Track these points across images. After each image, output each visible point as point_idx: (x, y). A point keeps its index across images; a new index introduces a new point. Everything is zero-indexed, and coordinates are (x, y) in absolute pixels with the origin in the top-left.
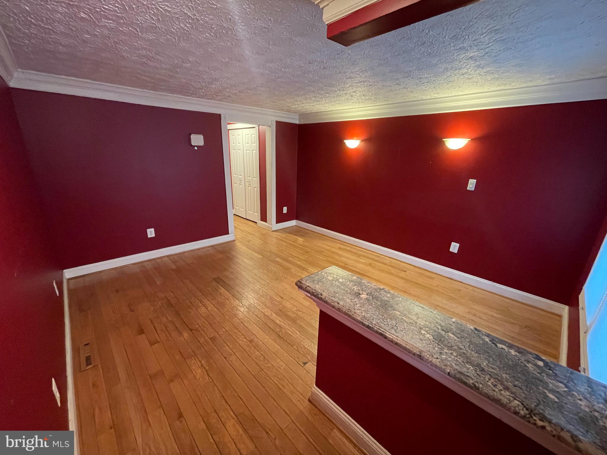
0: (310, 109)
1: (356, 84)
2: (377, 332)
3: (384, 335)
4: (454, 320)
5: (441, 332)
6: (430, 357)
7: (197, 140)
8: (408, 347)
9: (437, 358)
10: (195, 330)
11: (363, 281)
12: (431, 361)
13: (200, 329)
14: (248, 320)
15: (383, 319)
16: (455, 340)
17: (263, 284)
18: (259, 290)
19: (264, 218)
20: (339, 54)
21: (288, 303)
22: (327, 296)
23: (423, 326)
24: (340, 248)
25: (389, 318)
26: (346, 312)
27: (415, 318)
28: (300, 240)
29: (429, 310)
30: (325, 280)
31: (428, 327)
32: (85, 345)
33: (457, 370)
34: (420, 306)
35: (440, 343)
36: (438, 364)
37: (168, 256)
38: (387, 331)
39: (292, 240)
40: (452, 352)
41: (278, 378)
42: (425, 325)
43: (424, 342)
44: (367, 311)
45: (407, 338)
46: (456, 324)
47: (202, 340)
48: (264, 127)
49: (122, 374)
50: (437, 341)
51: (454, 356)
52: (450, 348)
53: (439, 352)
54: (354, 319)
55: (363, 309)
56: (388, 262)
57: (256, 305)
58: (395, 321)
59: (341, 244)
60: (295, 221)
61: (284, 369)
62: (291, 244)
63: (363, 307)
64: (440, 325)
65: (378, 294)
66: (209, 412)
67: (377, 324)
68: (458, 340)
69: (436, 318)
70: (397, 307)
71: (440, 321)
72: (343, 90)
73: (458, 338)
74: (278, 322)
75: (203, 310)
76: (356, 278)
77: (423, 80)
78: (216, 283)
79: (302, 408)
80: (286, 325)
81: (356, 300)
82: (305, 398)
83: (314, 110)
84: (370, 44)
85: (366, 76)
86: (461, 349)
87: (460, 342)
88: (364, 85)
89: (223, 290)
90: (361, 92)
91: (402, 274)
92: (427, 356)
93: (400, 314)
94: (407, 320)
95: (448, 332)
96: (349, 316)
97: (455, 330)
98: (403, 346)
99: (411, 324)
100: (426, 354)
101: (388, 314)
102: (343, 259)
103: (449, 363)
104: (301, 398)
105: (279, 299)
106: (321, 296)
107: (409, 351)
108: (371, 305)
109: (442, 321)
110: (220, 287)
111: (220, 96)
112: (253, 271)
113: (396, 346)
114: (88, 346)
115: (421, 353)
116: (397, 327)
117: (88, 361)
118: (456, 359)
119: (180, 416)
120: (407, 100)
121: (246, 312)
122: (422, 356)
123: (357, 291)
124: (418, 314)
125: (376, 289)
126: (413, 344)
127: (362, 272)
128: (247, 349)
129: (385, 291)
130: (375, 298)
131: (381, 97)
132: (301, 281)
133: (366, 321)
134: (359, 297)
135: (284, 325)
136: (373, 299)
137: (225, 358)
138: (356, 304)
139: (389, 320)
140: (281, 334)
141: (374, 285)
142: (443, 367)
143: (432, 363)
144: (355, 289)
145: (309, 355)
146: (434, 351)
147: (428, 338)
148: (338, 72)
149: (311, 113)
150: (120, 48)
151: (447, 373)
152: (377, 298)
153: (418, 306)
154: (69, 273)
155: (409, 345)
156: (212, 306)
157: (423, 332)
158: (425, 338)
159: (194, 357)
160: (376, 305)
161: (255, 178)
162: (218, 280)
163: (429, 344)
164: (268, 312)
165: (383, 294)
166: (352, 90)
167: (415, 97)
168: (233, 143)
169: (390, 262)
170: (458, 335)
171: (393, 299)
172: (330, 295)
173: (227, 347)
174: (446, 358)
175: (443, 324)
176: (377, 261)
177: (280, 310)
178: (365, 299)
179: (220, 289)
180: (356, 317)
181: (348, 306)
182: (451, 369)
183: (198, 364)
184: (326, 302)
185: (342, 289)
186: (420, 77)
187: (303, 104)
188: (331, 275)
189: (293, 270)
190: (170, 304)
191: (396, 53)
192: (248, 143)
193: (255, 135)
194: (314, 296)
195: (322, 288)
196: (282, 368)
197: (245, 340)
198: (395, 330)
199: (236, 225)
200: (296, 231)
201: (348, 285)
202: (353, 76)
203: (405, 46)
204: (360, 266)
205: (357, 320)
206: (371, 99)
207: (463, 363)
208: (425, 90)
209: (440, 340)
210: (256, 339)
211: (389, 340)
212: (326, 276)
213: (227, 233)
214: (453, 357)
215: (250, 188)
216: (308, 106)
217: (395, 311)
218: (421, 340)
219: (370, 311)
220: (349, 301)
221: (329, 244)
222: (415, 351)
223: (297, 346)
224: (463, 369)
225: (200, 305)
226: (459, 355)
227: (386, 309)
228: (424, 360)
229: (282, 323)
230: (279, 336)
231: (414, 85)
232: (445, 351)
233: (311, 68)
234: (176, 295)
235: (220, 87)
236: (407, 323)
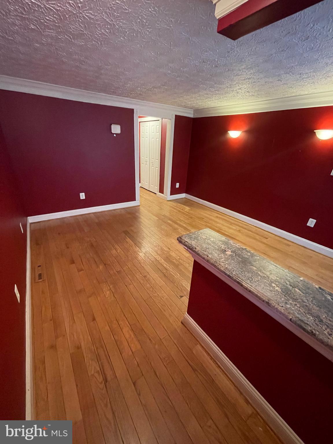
0: (203, 105)
1: (242, 81)
2: (235, 281)
3: (241, 283)
4: (301, 279)
5: (289, 287)
6: (276, 305)
7: (116, 129)
8: (259, 295)
9: (282, 306)
10: (107, 265)
11: (230, 242)
12: (277, 308)
13: (111, 264)
14: (144, 262)
15: (242, 272)
16: (300, 294)
17: (157, 238)
18: (154, 242)
19: (161, 190)
20: (229, 52)
21: (173, 253)
22: (200, 250)
23: (274, 280)
24: (217, 217)
25: (247, 271)
26: (213, 263)
27: (268, 273)
28: (187, 209)
29: (281, 268)
30: (200, 238)
31: (278, 282)
32: (39, 266)
33: (298, 318)
34: (274, 265)
35: (286, 295)
36: (283, 311)
37: (93, 213)
38: (244, 281)
39: (181, 208)
40: (296, 303)
41: (161, 304)
42: (276, 280)
43: (273, 293)
44: (229, 264)
45: (259, 289)
46: (303, 282)
47: (112, 272)
48: (166, 119)
49: (59, 287)
50: (285, 293)
51: (298, 307)
52: (295, 300)
53: (285, 301)
54: (218, 269)
55: (227, 262)
56: (254, 230)
57: (150, 252)
58: (251, 274)
59: (218, 213)
60: (184, 194)
61: (166, 299)
62: (179, 211)
63: (227, 261)
64: (289, 282)
65: (240, 252)
66: (113, 320)
67: (236, 275)
68: (303, 295)
69: (287, 275)
70: (254, 263)
71: (289, 278)
72: (230, 87)
73: (303, 293)
74: (165, 266)
75: (114, 252)
76: (225, 239)
77: (303, 75)
78: (124, 235)
79: (176, 327)
80: (170, 268)
81: (222, 255)
82: (179, 321)
83: (206, 106)
84: (257, 41)
85: (251, 73)
86: (304, 302)
87: (305, 296)
88: (248, 83)
89: (128, 240)
90: (246, 89)
91: (265, 241)
92: (274, 303)
93: (256, 269)
94: (261, 274)
95: (295, 287)
96: (215, 266)
97: (301, 287)
98: (255, 294)
99: (264, 278)
100: (274, 302)
101: (246, 268)
102: (218, 225)
103: (292, 312)
104: (176, 320)
105: (167, 250)
106: (195, 250)
107: (260, 298)
108: (234, 260)
109: (291, 279)
110: (127, 237)
111: (134, 94)
112: (151, 228)
113: (250, 293)
114: (40, 267)
115: (269, 301)
116: (252, 279)
117: (40, 276)
118: (299, 309)
119: (94, 319)
120: (287, 96)
121: (143, 256)
122: (270, 303)
123: (224, 249)
124: (271, 271)
125: (239, 249)
126: (263, 293)
127: (232, 236)
128: (142, 282)
129: (247, 251)
130: (238, 255)
131: (263, 93)
132: (182, 237)
133: (228, 272)
134: (224, 253)
135: (169, 268)
136: (236, 255)
137: (126, 286)
138: (222, 258)
139: (246, 273)
140: (166, 274)
141: (238, 246)
142: (286, 314)
143: (278, 309)
144: (223, 247)
145: (185, 291)
146: (280, 301)
147: (277, 290)
148: (227, 70)
149: (203, 109)
150: (60, 54)
151: (289, 319)
152: (239, 255)
153: (272, 264)
154: (31, 219)
155: (260, 293)
156: (121, 250)
157: (273, 285)
158: (274, 290)
159: (105, 282)
160: (238, 260)
161: (157, 160)
162: (126, 233)
163: (277, 295)
164: (159, 258)
165: (245, 253)
166: (238, 87)
167: (293, 92)
168: (143, 133)
169: (256, 230)
170: (304, 291)
171: (252, 257)
172: (202, 249)
173: (128, 278)
174: (290, 307)
175: (291, 281)
176: (245, 229)
177: (167, 258)
178: (229, 255)
179: (127, 239)
180: (220, 267)
181: (215, 259)
182: (293, 316)
183: (108, 288)
184: (198, 254)
185: (212, 246)
186: (300, 72)
187: (197, 101)
188: (205, 235)
189: (179, 230)
190: (92, 246)
191: (280, 49)
192: (153, 133)
193: (159, 126)
194: (190, 249)
195: (197, 244)
196: (165, 298)
197: (141, 275)
198: (251, 281)
199: (141, 194)
200: (186, 202)
201: (217, 243)
202: (240, 73)
203: (289, 41)
204: (231, 231)
205: (221, 270)
206: (254, 95)
207: (304, 314)
208: (304, 85)
209: (287, 293)
210: (148, 276)
211: (244, 288)
212: (201, 235)
213: (134, 199)
214: (296, 307)
215: (153, 167)
216: (201, 102)
217: (252, 267)
218: (271, 291)
219: (232, 264)
220: (217, 255)
221: (209, 213)
222: (264, 299)
223: (177, 284)
224: (304, 318)
225: (113, 248)
226: (302, 307)
227: (245, 264)
228: (271, 306)
229: (167, 267)
230: (165, 275)
231: (295, 80)
232: (290, 302)
233: (204, 67)
234: (97, 240)
235: (133, 86)
236: (261, 277)
